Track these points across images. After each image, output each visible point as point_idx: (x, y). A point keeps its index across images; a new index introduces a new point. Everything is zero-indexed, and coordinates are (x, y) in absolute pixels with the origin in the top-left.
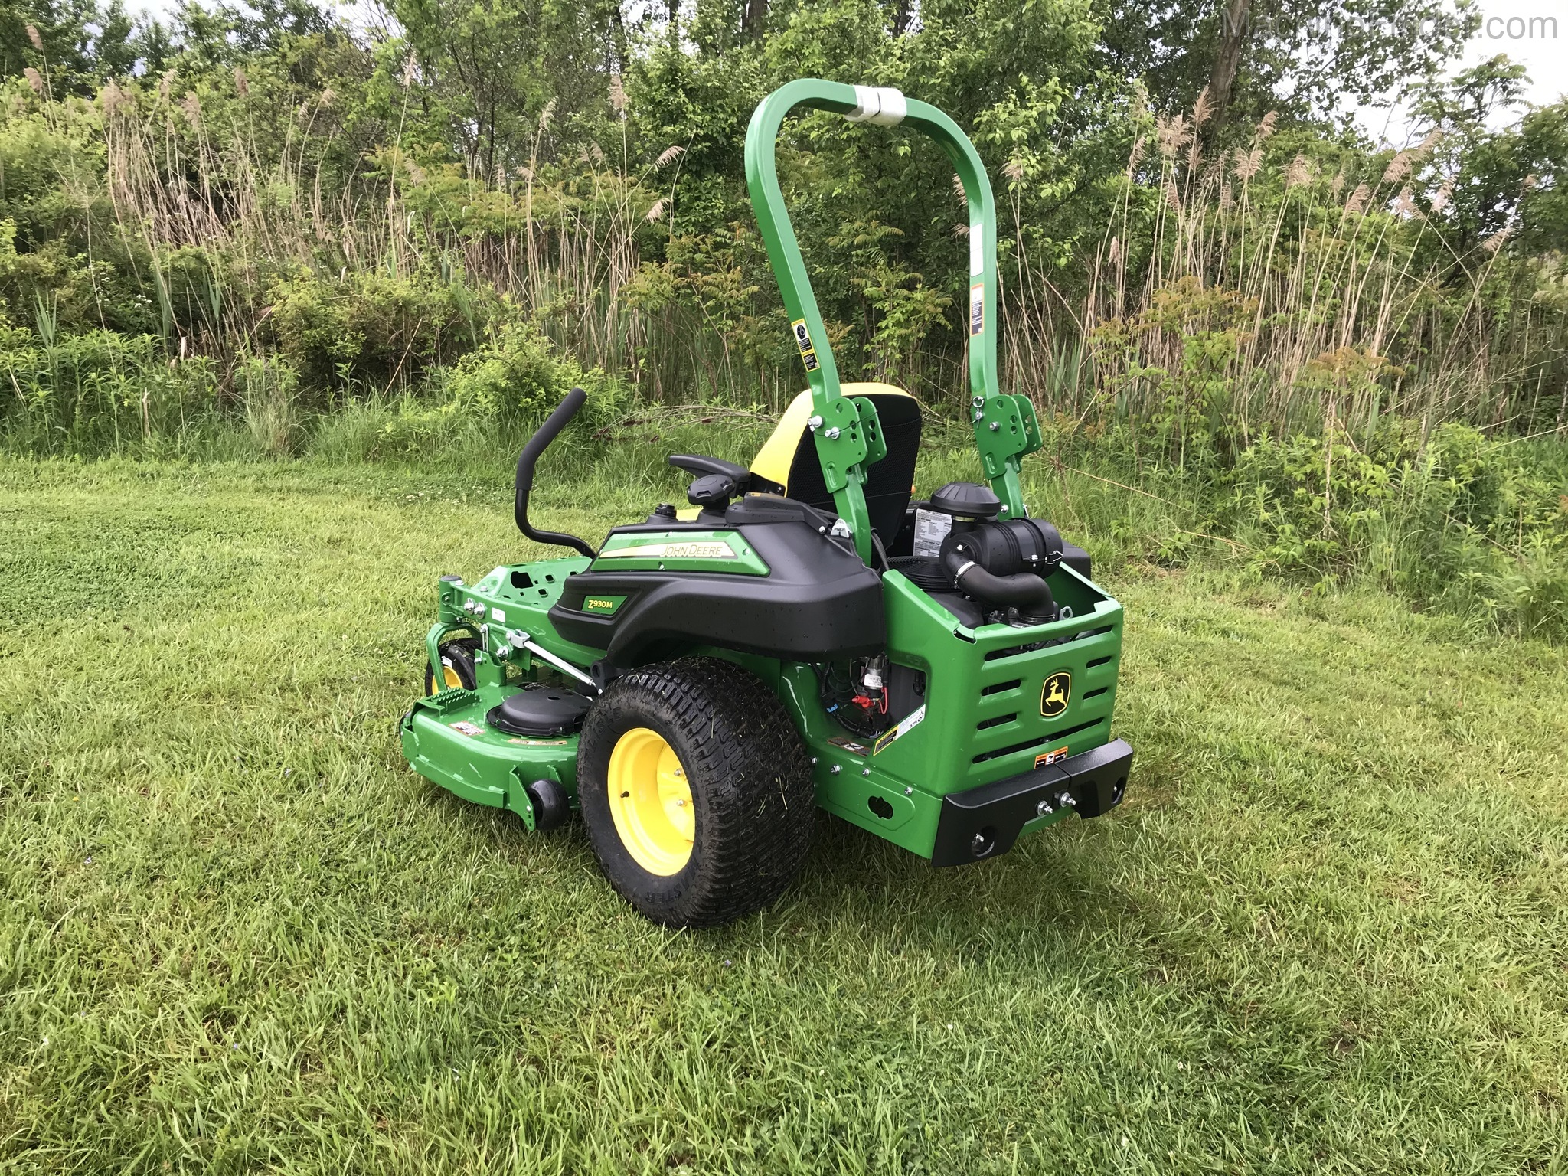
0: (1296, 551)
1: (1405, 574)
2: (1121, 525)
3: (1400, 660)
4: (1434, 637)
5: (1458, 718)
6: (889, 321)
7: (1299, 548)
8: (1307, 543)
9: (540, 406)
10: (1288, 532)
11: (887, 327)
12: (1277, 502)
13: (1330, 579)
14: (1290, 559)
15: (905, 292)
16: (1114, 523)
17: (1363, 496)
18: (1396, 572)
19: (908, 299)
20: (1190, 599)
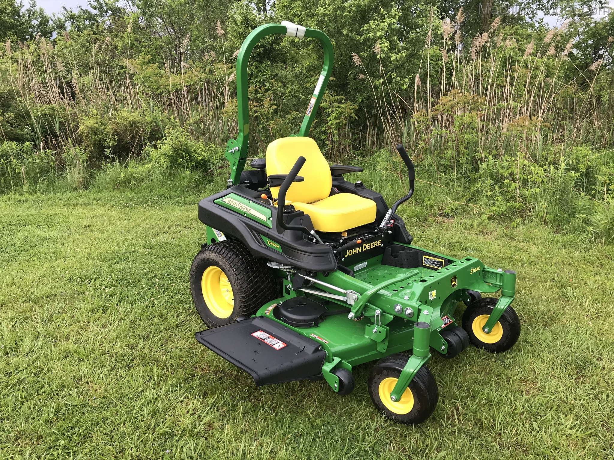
0: (503, 208)
1: (552, 216)
2: (429, 200)
3: (546, 258)
4: (563, 246)
5: (569, 288)
6: (331, 117)
7: (505, 207)
8: (508, 204)
9: (187, 162)
10: (500, 200)
11: (330, 120)
12: (496, 186)
13: (518, 220)
14: (501, 212)
15: (337, 104)
16: (426, 199)
17: (533, 182)
18: (548, 216)
19: (339, 107)
20: (454, 233)
